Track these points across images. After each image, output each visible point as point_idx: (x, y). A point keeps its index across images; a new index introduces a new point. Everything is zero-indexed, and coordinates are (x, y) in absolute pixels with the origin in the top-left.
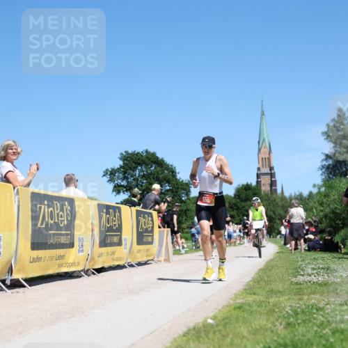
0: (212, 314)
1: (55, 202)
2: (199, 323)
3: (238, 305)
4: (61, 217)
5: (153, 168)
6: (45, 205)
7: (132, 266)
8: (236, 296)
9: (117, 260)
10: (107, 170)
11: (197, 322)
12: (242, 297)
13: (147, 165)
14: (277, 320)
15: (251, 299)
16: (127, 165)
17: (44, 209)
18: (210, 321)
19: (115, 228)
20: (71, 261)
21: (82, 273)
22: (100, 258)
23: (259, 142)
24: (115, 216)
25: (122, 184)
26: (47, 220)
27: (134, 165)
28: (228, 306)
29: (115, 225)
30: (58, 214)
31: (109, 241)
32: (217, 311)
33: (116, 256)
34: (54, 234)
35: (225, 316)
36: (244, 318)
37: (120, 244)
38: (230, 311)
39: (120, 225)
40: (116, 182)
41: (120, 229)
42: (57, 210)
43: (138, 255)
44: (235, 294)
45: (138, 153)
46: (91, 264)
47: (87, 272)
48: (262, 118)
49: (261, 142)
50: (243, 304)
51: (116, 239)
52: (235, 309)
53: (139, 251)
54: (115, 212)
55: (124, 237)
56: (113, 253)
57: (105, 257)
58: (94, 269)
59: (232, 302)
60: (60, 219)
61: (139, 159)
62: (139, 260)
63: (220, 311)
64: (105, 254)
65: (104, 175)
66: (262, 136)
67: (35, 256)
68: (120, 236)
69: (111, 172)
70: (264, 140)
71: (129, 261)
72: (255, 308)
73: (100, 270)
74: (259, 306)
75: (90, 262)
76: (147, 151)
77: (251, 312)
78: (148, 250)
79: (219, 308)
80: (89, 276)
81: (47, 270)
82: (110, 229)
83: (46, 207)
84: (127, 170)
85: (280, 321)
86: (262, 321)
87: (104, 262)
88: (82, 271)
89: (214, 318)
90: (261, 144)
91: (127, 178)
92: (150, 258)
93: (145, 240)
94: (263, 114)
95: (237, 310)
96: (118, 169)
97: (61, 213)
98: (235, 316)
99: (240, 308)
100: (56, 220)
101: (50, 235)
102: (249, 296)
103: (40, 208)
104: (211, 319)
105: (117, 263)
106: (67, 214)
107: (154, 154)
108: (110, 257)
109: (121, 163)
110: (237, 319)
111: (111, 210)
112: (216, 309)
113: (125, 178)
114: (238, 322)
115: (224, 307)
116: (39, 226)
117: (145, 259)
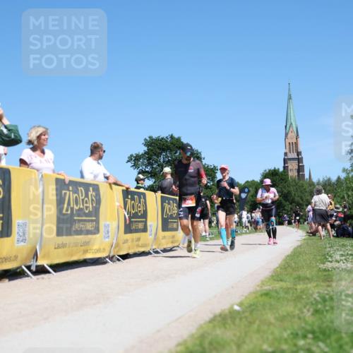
0: (238, 301)
1: (79, 188)
2: (225, 310)
3: (265, 292)
4: (86, 203)
5: (178, 154)
6: (70, 191)
7: (157, 252)
8: (263, 283)
9: (142, 246)
10: (131, 156)
11: (223, 308)
12: (269, 284)
13: (171, 151)
14: (305, 307)
15: (278, 285)
16: (152, 150)
17: (69, 195)
18: (236, 308)
19: (140, 214)
20: (96, 247)
21: (107, 259)
22: (125, 245)
23: (286, 127)
24: (140, 202)
25: (147, 170)
26: (72, 206)
27: (158, 151)
28: (254, 293)
29: (140, 211)
30: (83, 200)
31: (134, 227)
32: (244, 298)
33: (141, 243)
34: (80, 221)
35: (252, 303)
36: (271, 305)
37: (145, 230)
38: (256, 297)
39: (145, 212)
40: (141, 168)
41: (145, 215)
42: (82, 196)
43: (163, 241)
44: (262, 281)
45: (162, 139)
46: (116, 250)
47: (111, 258)
48: (288, 102)
49: (288, 126)
50: (270, 290)
51: (141, 226)
52: (261, 295)
53: (164, 237)
54: (140, 198)
55: (149, 223)
56: (139, 239)
57: (130, 243)
58: (119, 256)
59: (258, 288)
60: (85, 205)
61: (164, 145)
62: (165, 247)
63: (246, 297)
64: (130, 241)
65: (128, 161)
66: (289, 121)
67: (60, 243)
68: (146, 222)
69: (135, 157)
70: (291, 124)
71: (154, 247)
72: (282, 295)
73: (125, 257)
74: (286, 293)
75: (115, 248)
76: (172, 137)
77: (279, 299)
78: (173, 237)
79: (246, 294)
80: (114, 262)
81: (72, 255)
82: (135, 215)
83: (71, 193)
84: (151, 155)
85: (308, 307)
86: (289, 308)
87: (129, 248)
88: (107, 257)
89: (240, 304)
90: (288, 129)
91: (152, 164)
92: (176, 245)
93: (170, 227)
94: (290, 98)
95: (264, 297)
96: (142, 154)
97: (86, 199)
98: (262, 303)
99: (267, 294)
100: (81, 206)
101: (75, 220)
102: (276, 282)
103: (65, 194)
104: (237, 305)
105: (142, 250)
106: (92, 200)
107: (179, 140)
108: (136, 243)
109: (146, 149)
110: (264, 305)
111: (136, 196)
112: (242, 296)
113: (150, 164)
114: (264, 309)
115: (251, 293)
116: (64, 212)
117: (170, 246)
